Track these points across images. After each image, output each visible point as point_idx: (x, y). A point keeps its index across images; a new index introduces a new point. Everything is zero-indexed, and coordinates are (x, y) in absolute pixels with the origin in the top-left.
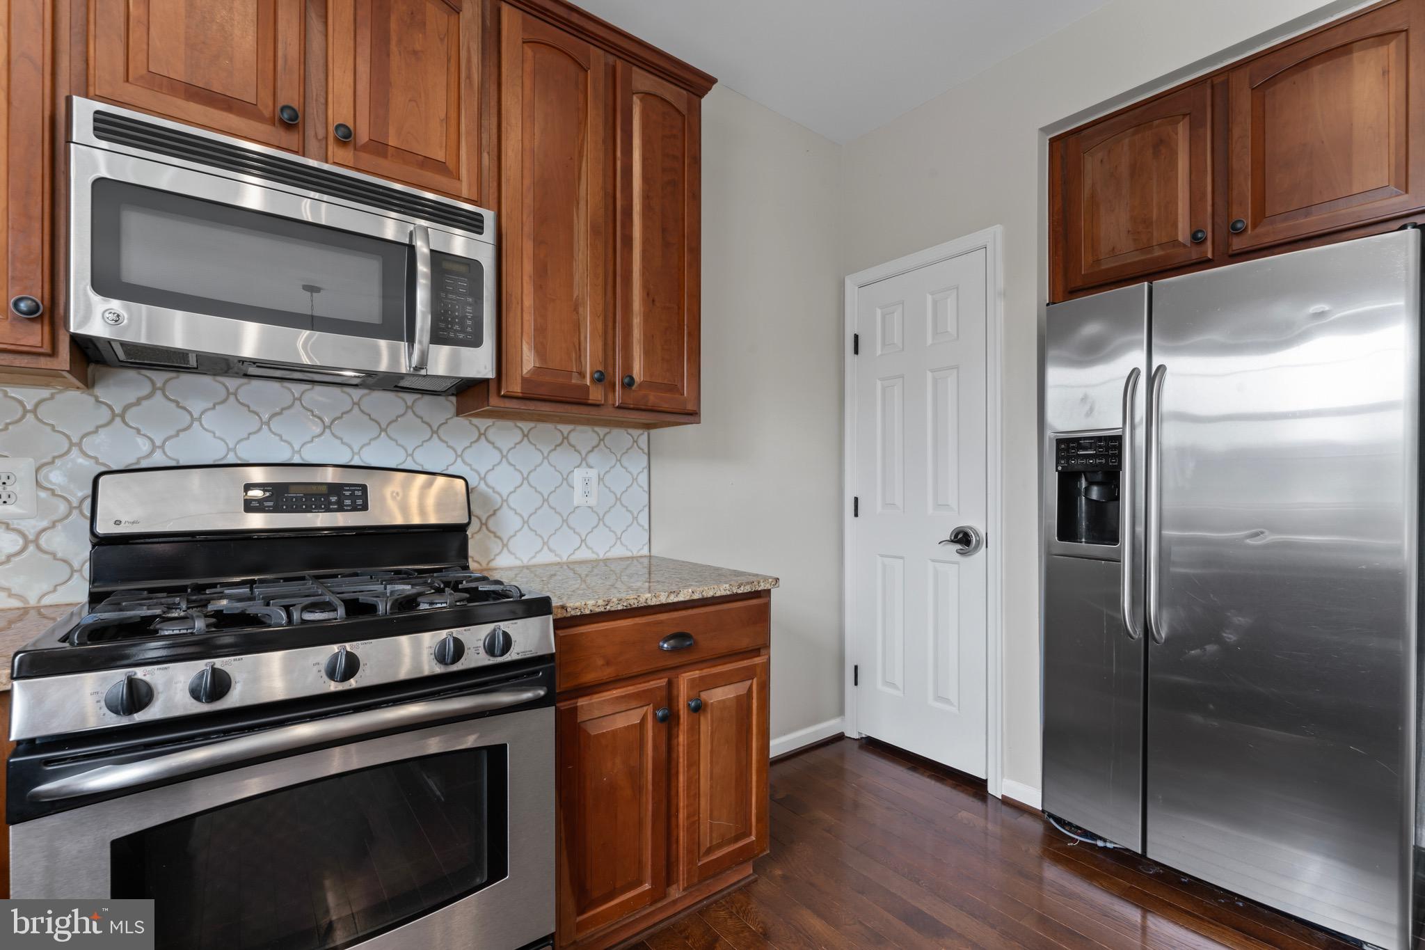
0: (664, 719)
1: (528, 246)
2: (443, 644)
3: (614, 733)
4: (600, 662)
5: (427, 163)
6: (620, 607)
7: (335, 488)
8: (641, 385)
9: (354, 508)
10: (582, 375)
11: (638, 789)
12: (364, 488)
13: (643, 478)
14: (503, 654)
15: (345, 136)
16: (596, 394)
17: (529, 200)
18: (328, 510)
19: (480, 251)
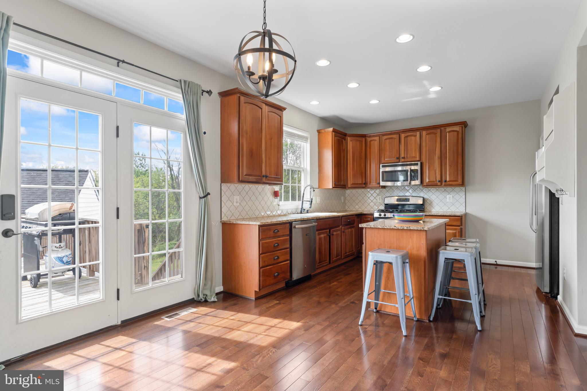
1: (427, 164)
5: (413, 157)
7: (405, 199)
10: (437, 181)
12: (409, 199)
13: (464, 197)
15: (403, 158)
16: (439, 184)
17: (427, 157)
18: (405, 202)
19: (418, 168)
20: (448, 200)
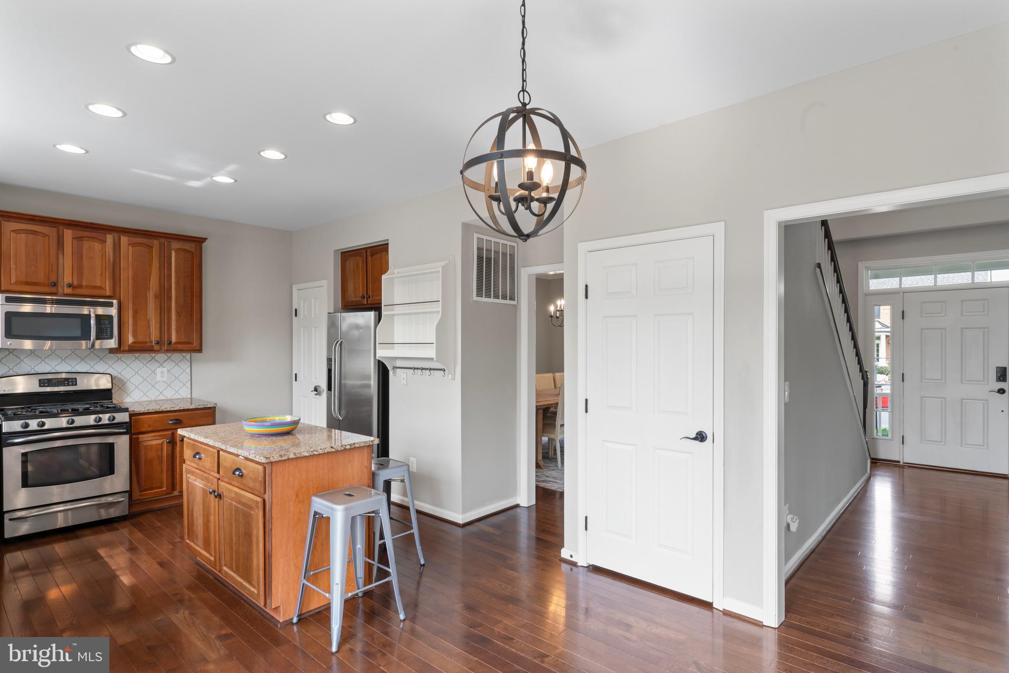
0: (169, 442)
1: (131, 306)
2: (96, 418)
3: (152, 445)
4: (147, 426)
5: (95, 287)
6: (153, 411)
7: (67, 379)
8: (175, 343)
9: (73, 385)
10: (151, 342)
11: (161, 462)
12: (76, 379)
13: (188, 371)
14: (113, 421)
15: (70, 286)
16: (157, 347)
17: (131, 292)
18: (64, 386)
19: (113, 311)
20: (159, 378)
